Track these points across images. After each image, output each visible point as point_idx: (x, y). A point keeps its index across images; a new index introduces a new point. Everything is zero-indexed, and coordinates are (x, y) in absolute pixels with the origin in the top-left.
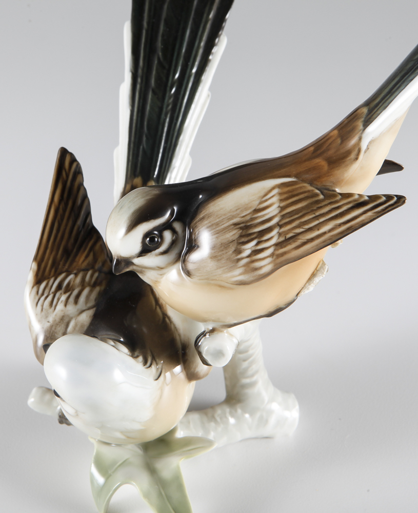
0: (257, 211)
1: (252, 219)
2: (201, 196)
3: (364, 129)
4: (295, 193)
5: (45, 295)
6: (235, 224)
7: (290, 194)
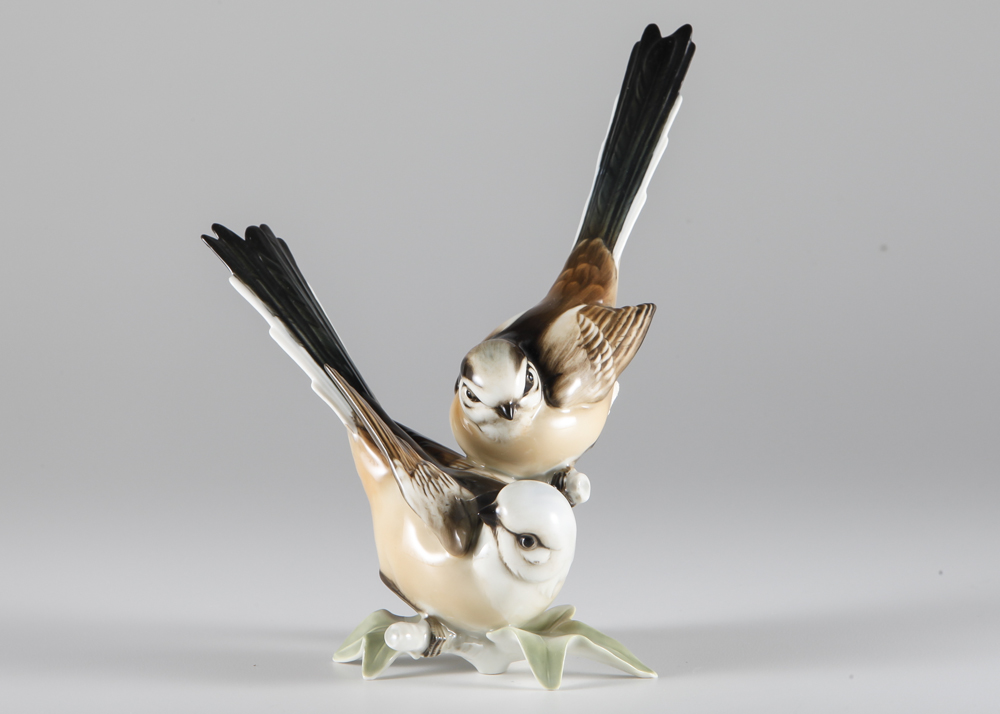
1: (586, 339)
4: (596, 313)
5: (425, 484)
6: (579, 346)
7: (594, 315)
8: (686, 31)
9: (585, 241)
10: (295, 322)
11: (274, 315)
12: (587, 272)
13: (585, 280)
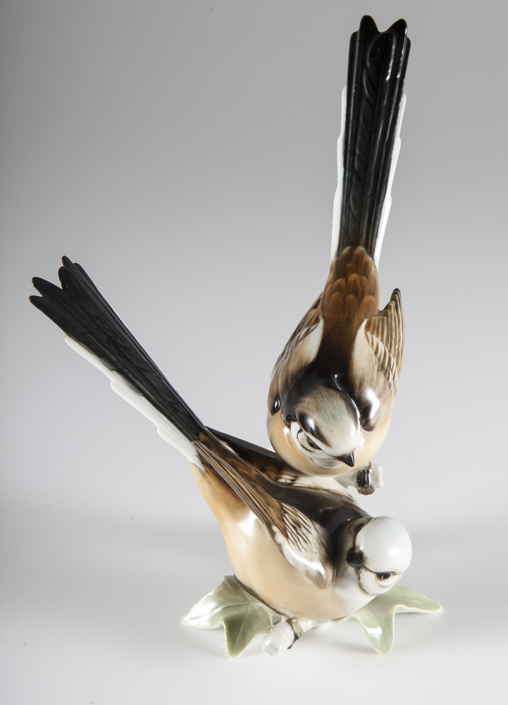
0: (376, 352)
1: (379, 360)
2: (336, 376)
3: (373, 259)
4: (376, 326)
5: (297, 540)
6: (378, 370)
7: (376, 329)
8: (400, 26)
9: (347, 249)
10: (130, 372)
11: (112, 370)
12: (358, 282)
13: (360, 293)
